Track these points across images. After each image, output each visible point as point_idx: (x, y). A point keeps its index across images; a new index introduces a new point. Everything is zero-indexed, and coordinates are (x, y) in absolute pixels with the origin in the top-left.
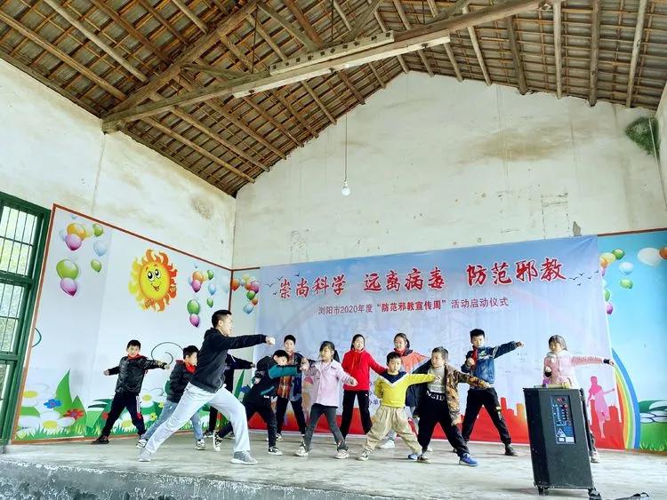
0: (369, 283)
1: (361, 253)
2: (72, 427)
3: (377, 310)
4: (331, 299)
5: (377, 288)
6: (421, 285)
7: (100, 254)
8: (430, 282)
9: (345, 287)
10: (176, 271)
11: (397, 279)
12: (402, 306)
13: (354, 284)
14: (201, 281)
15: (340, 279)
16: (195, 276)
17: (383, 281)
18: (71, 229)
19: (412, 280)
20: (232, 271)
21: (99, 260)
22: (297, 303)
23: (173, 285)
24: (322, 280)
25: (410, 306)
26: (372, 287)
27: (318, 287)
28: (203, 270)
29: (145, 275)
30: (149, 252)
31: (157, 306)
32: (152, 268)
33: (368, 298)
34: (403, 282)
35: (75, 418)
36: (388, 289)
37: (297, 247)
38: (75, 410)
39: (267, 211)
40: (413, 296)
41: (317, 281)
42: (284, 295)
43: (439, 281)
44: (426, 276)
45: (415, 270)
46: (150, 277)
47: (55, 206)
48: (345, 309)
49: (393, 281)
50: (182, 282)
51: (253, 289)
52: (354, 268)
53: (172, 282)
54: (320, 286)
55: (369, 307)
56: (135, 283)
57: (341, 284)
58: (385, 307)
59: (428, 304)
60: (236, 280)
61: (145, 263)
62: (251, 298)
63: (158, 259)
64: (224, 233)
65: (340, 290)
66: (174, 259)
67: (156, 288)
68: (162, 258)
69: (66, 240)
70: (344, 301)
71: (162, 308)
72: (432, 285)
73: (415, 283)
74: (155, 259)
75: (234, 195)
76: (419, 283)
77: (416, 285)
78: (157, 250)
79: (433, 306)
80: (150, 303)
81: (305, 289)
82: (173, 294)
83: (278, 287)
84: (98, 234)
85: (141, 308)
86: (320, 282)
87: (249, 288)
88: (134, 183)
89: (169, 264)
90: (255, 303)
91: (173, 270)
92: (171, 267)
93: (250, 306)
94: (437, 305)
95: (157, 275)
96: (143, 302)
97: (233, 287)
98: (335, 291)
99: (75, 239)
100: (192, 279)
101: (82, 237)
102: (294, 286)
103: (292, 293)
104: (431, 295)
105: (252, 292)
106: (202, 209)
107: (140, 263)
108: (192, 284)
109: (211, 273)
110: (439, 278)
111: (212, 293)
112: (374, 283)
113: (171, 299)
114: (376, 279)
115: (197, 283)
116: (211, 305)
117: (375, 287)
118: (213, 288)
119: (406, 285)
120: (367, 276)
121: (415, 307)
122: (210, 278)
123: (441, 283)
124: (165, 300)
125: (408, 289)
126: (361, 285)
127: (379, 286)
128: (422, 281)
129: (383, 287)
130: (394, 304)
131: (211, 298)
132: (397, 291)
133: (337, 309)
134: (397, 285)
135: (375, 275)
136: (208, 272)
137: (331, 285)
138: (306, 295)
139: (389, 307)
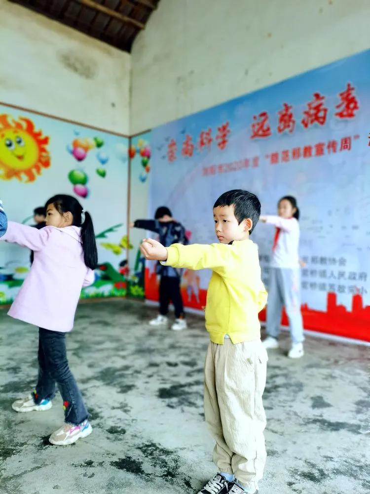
0: (257, 127)
1: (250, 87)
3: (265, 163)
4: (215, 156)
5: (266, 133)
6: (324, 118)
8: (339, 110)
9: (230, 139)
10: (47, 138)
11: (290, 116)
12: (296, 153)
13: (240, 133)
14: (86, 149)
15: (224, 128)
16: (76, 144)
17: (273, 123)
19: (312, 111)
20: (130, 138)
22: (183, 165)
23: (44, 154)
24: (207, 134)
25: (307, 151)
26: (261, 132)
27: (202, 143)
28: (87, 138)
29: (2, 143)
30: (3, 117)
31: (24, 177)
32: (10, 135)
33: (257, 149)
34: (298, 117)
36: (280, 131)
39: (156, 59)
40: (314, 136)
41: (201, 136)
42: (172, 157)
43: (352, 106)
44: (332, 103)
45: (317, 96)
46: (10, 145)
48: (230, 167)
49: (286, 118)
50: (58, 151)
51: (146, 154)
52: (241, 110)
53: (43, 150)
54: (205, 141)
55: (256, 160)
57: (224, 136)
58: (274, 158)
59: (332, 145)
60: (134, 147)
62: (145, 165)
63: (19, 126)
64: (115, 95)
65: (224, 142)
67: (20, 158)
68: (24, 125)
70: (230, 155)
71: (32, 178)
72: (341, 115)
73: (317, 116)
74: (13, 124)
76: (321, 114)
77: (317, 118)
78: (14, 115)
79: (339, 147)
80: (12, 173)
81: (190, 147)
82: (47, 164)
83: (165, 150)
86: (205, 136)
87: (143, 154)
89: (36, 130)
90: (148, 170)
91: (42, 138)
92: (39, 134)
94: (346, 143)
95: (19, 142)
96: (2, 172)
97: (131, 154)
98: (219, 144)
100: (71, 148)
102: (180, 146)
103: (178, 155)
104: (336, 129)
105: (146, 158)
108: (73, 152)
109: (100, 140)
110: (352, 100)
111: (103, 162)
112: (262, 127)
113: (43, 170)
114: (264, 121)
115: (80, 151)
116: (103, 175)
117: (264, 131)
118: (103, 156)
119: (303, 122)
120: (255, 118)
121: (314, 151)
122: (99, 145)
123: (356, 107)
124: (34, 171)
125: (306, 125)
126: (248, 131)
127: (268, 129)
128: (325, 110)
129: (274, 130)
130: (286, 153)
131: (102, 168)
132: (291, 131)
133: (220, 167)
134: (291, 124)
135: (264, 114)
136: (95, 139)
137: (215, 139)
138: (191, 155)
139: (280, 156)
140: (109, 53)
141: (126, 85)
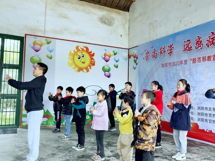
0: (186, 46)
1: (182, 28)
2: (47, 121)
3: (190, 62)
4: (168, 59)
5: (190, 49)
7: (51, 52)
9: (174, 51)
10: (94, 54)
11: (201, 42)
12: (204, 59)
13: (178, 48)
14: (110, 56)
15: (171, 46)
16: (105, 55)
17: (193, 45)
18: (35, 43)
19: (211, 40)
20: (129, 49)
21: (50, 54)
22: (153, 62)
23: (93, 60)
24: (163, 48)
25: (209, 58)
26: (187, 49)
27: (161, 53)
28: (110, 51)
29: (76, 57)
30: (77, 48)
31: (85, 70)
32: (80, 54)
33: (186, 56)
34: (204, 43)
35: (48, 118)
36: (196, 48)
37: (152, 31)
38: (47, 115)
39: (140, 15)
41: (161, 49)
42: (147, 59)
45: (213, 33)
46: (79, 58)
47: (26, 35)
48: (174, 64)
49: (199, 43)
50: (98, 59)
52: (178, 38)
55: (186, 61)
56: (71, 62)
57: (171, 49)
58: (194, 61)
60: (130, 53)
61: (75, 52)
62: (135, 62)
63: (83, 50)
65: (171, 52)
66: (91, 48)
67: (83, 63)
68: (85, 49)
69: (33, 48)
70: (174, 59)
71: (88, 71)
73: (213, 42)
74: (81, 50)
78: (81, 46)
80: (80, 69)
81: (156, 54)
82: (94, 64)
83: (145, 55)
84: (48, 43)
85: (76, 72)
86: (162, 49)
87: (134, 57)
88: (65, 17)
89: (90, 51)
90: (137, 64)
91: (92, 53)
93: (135, 66)
95: (83, 56)
96: (77, 69)
97: (129, 57)
98: (169, 53)
99: (37, 47)
100: (104, 56)
101: (41, 46)
102: (151, 54)
103: (150, 57)
105: (136, 59)
106: (106, 21)
107: (73, 52)
108: (104, 59)
109: (115, 52)
111: (117, 61)
112: (188, 46)
113: (92, 67)
114: (189, 43)
115: (107, 57)
116: (117, 67)
117: (189, 48)
118: (117, 59)
119: (207, 45)
120: (185, 42)
121: (212, 59)
122: (115, 54)
124: (89, 68)
125: (208, 47)
126: (182, 48)
127: (191, 47)
129: (193, 48)
130: (199, 58)
131: (116, 64)
132: (201, 49)
134: (201, 45)
135: (189, 40)
136: (113, 52)
137: (167, 51)
138: (156, 58)
139: (197, 60)
140: (120, 14)
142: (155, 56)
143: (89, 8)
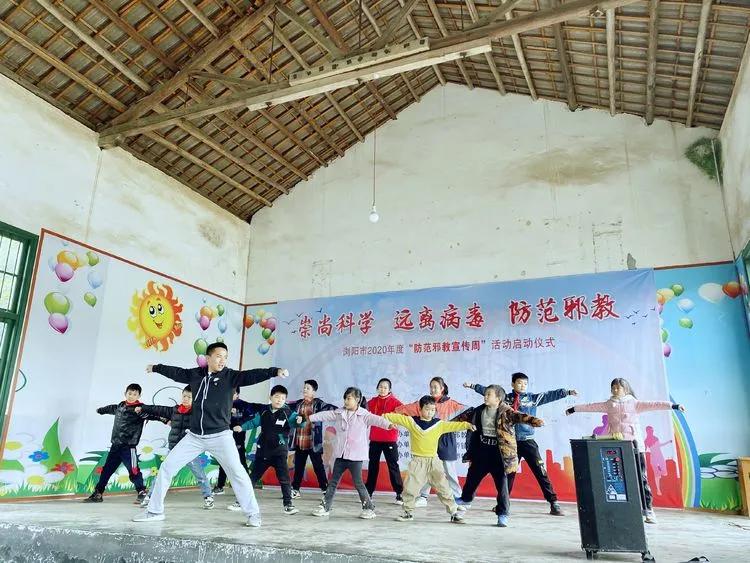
0: (400, 321)
2: (62, 482)
3: (408, 351)
4: (357, 339)
5: (409, 327)
6: (458, 324)
7: (95, 286)
8: (470, 320)
9: (373, 326)
10: (181, 306)
11: (431, 317)
12: (436, 347)
13: (384, 322)
14: (210, 317)
15: (367, 316)
16: (203, 312)
17: (415, 319)
18: (61, 258)
19: (448, 317)
20: (246, 306)
21: (93, 293)
22: (320, 343)
23: (177, 322)
24: (348, 317)
25: (446, 347)
26: (404, 325)
27: (342, 325)
28: (212, 305)
29: (147, 310)
30: (151, 285)
31: (159, 344)
32: (154, 303)
33: (399, 338)
34: (437, 318)
35: (65, 472)
36: (421, 327)
37: (318, 279)
38: (65, 464)
39: (286, 239)
40: (449, 335)
41: (341, 318)
42: (304, 333)
43: (478, 319)
44: (463, 313)
45: (452, 306)
46: (152, 313)
47: (43, 231)
48: (375, 351)
49: (426, 319)
51: (269, 327)
52: (382, 303)
53: (177, 318)
54: (345, 323)
55: (400, 348)
56: (134, 319)
57: (367, 322)
58: (417, 348)
59: (465, 345)
60: (250, 316)
61: (146, 297)
62: (267, 337)
63: (161, 291)
64: (236, 262)
65: (367, 328)
66: (179, 292)
67: (159, 325)
68: (166, 291)
69: (56, 269)
70: (373, 340)
71: (166, 348)
72: (470, 323)
73: (451, 320)
74: (158, 292)
75: (249, 220)
76: (456, 320)
77: (452, 323)
78: (160, 282)
79: (471, 347)
80: (151, 342)
81: (328, 327)
82: (178, 333)
83: (296, 325)
84: (92, 264)
85: (140, 347)
86: (345, 319)
87: (264, 326)
88: (134, 205)
89: (174, 298)
90: (271, 343)
91: (178, 305)
92: (176, 302)
93: (266, 345)
94: (476, 345)
95: (160, 310)
96: (144, 340)
97: (247, 324)
98: (362, 329)
99: (66, 268)
100: (199, 316)
101: (75, 266)
102: (316, 324)
103: (314, 331)
104: (469, 334)
105: (268, 331)
106: (212, 236)
107: (140, 296)
108: (200, 321)
109: (221, 308)
110: (478, 315)
111: (223, 331)
112: (405, 321)
113: (176, 338)
114: (407, 316)
115: (206, 319)
117: (407, 325)
118: (223, 325)
119: (441, 324)
120: (398, 312)
121: (451, 348)
122: (220, 314)
123: (481, 321)
124: (168, 339)
125: (444, 327)
126: (391, 323)
127: (411, 324)
128: (459, 318)
129: (416, 325)
130: (428, 345)
131: (220, 336)
132: (431, 329)
133: (363, 349)
134: (431, 323)
135: (406, 311)
136: (218, 307)
137: (357, 323)
138: (329, 334)
139: (423, 347)
140: (235, 223)
141: (246, 252)
142: (325, 330)
143: (182, 196)
